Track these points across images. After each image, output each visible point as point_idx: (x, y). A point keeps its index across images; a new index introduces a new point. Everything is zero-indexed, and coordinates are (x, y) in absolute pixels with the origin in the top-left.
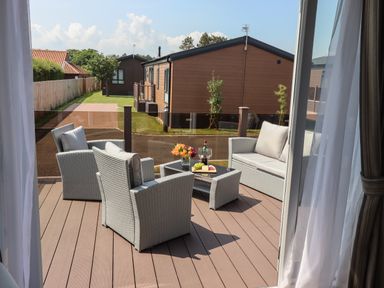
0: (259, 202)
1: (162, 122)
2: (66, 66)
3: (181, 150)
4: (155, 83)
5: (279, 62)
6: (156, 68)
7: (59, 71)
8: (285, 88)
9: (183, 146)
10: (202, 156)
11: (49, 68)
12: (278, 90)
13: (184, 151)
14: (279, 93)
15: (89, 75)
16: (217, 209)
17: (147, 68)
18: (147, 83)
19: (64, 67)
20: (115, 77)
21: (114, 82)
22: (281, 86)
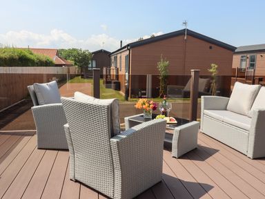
0: (217, 151)
1: (124, 95)
2: (57, 59)
3: (144, 104)
4: (118, 66)
5: (211, 48)
6: (119, 56)
7: (51, 62)
8: (216, 66)
9: (145, 100)
10: (163, 110)
11: (44, 60)
12: (211, 68)
13: (147, 105)
14: (211, 70)
15: (72, 65)
16: (179, 158)
17: (113, 58)
18: (113, 67)
19: (55, 59)
20: (90, 65)
21: (89, 69)
22: (213, 65)
